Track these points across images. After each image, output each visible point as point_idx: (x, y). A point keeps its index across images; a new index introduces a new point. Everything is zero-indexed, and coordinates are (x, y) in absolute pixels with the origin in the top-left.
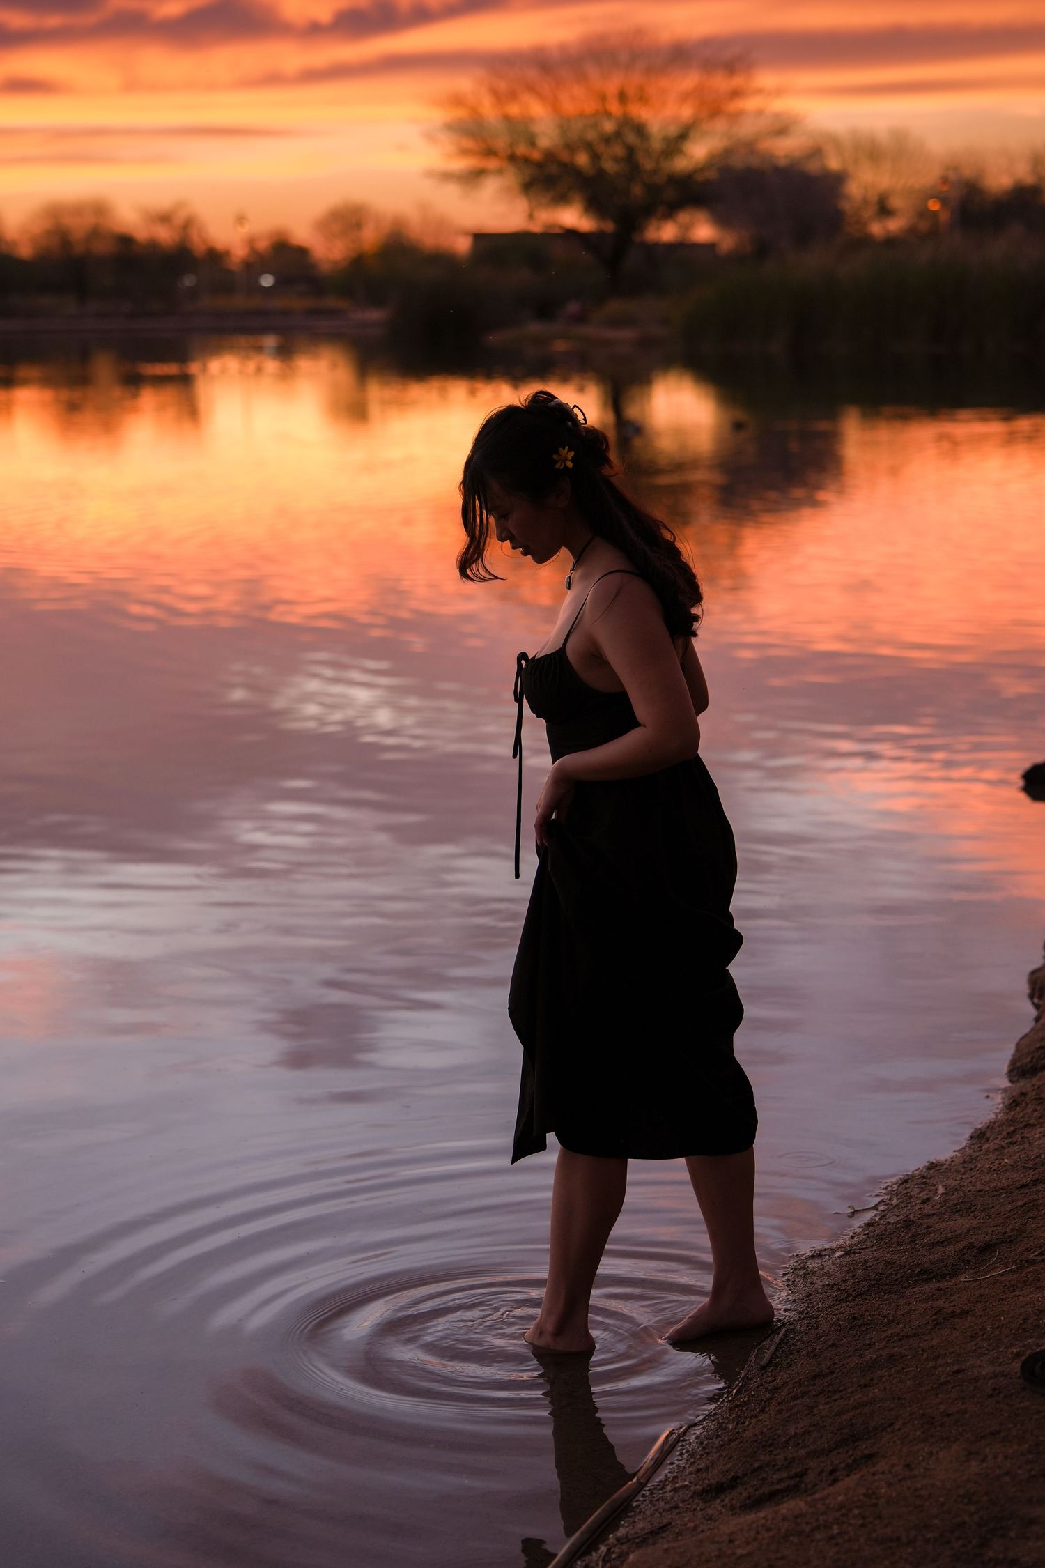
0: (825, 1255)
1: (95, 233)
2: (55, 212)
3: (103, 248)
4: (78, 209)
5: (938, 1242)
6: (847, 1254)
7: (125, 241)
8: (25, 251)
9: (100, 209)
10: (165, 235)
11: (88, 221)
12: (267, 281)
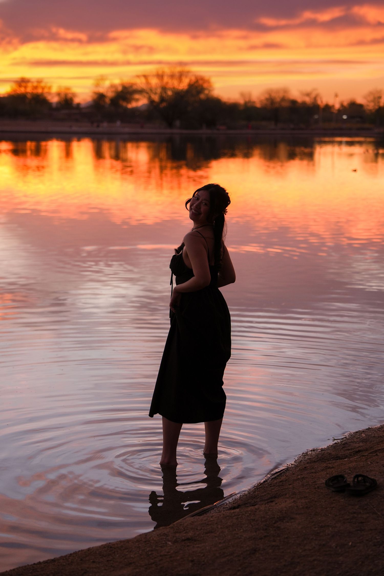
0: (315, 451)
1: (283, 99)
2: (269, 92)
3: (285, 104)
4: (278, 91)
5: (348, 449)
6: (322, 451)
7: (294, 102)
8: (258, 105)
9: (286, 91)
10: (307, 100)
11: (281, 95)
12: (345, 117)
